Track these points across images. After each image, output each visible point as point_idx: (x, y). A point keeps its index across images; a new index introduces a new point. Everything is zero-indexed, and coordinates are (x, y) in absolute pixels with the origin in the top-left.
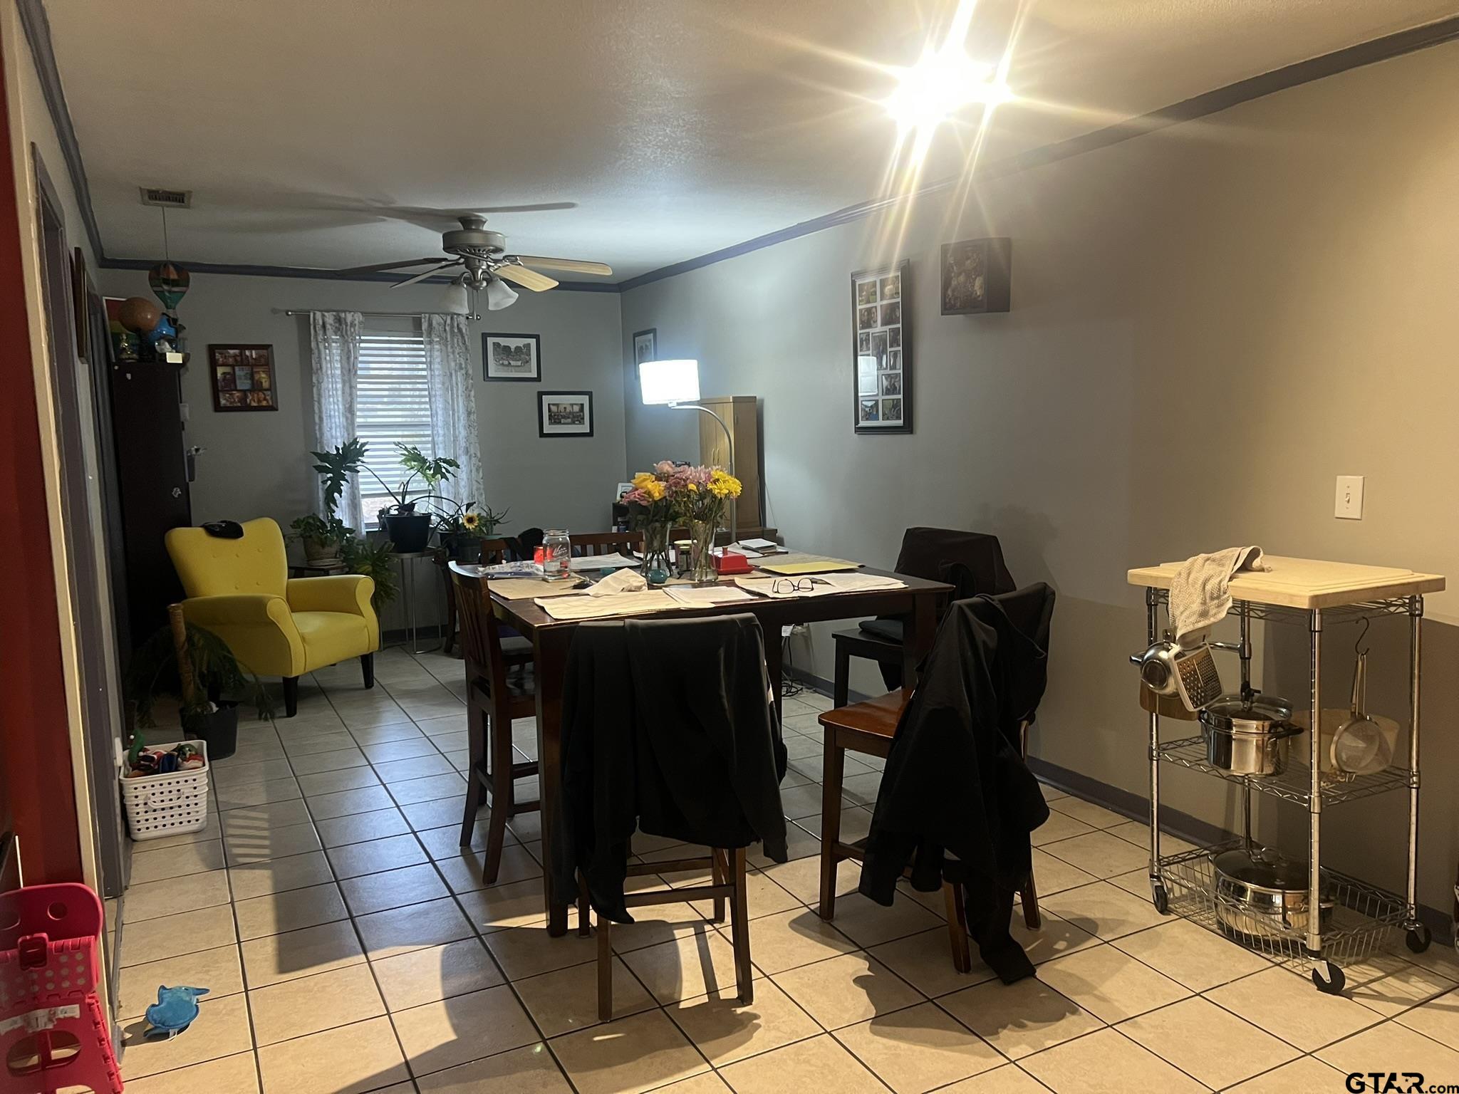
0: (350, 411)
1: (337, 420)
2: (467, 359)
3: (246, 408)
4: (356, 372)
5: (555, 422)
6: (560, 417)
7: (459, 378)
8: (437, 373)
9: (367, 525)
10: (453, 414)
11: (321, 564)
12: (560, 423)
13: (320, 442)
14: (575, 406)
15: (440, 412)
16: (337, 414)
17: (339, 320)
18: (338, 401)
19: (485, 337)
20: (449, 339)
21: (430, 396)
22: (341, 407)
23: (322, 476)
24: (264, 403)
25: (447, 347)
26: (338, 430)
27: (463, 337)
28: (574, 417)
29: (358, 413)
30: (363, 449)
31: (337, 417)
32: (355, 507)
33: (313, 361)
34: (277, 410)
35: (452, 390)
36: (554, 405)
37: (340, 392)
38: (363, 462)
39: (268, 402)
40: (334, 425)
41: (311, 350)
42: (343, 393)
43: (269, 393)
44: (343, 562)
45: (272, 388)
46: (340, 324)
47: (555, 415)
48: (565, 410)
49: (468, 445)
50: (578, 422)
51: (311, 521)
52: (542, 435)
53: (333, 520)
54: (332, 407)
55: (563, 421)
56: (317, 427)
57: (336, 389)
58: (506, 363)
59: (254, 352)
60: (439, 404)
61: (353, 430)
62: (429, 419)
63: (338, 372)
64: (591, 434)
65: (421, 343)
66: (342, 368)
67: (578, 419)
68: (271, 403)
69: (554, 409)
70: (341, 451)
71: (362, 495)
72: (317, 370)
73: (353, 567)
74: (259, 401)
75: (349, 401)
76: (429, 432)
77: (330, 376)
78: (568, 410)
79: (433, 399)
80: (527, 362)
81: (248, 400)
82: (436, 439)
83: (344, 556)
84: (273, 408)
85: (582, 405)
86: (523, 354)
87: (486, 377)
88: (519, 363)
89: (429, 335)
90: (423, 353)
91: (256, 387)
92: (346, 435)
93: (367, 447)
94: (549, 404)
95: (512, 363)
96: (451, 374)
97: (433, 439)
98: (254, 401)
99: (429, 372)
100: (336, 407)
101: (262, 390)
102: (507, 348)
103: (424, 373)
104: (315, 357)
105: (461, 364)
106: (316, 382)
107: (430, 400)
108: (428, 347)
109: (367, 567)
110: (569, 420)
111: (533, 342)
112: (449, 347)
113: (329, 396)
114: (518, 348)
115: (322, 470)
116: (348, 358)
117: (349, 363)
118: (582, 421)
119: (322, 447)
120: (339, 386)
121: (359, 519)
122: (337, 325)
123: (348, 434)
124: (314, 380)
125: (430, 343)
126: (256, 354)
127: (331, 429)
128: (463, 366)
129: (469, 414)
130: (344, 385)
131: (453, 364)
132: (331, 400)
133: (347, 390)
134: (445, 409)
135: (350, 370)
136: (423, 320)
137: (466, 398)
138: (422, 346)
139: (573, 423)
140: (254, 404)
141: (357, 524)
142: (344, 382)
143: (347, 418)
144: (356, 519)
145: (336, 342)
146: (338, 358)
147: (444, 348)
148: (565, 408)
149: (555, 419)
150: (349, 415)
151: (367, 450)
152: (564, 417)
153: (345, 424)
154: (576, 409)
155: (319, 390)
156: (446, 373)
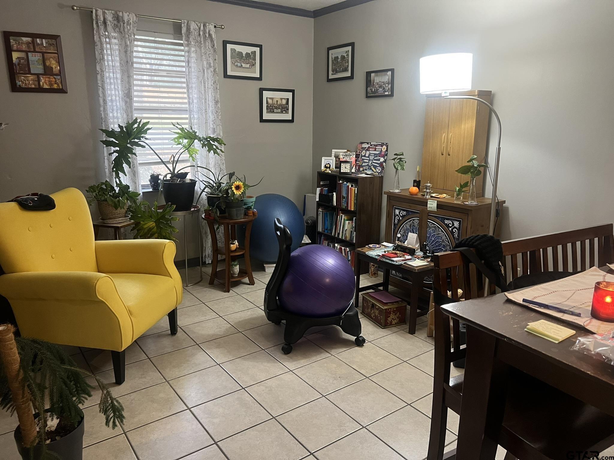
0: (128, 96)
1: (118, 104)
2: (215, 60)
3: (40, 90)
4: (132, 65)
5: (270, 111)
6: (274, 108)
7: (209, 74)
8: (193, 70)
9: (144, 187)
10: (205, 102)
11: (115, 222)
12: (273, 112)
13: (105, 121)
14: (283, 100)
15: (195, 101)
16: (118, 98)
17: (117, 18)
18: (118, 87)
19: (225, 43)
20: (202, 42)
21: (188, 88)
22: (120, 92)
23: (107, 149)
24: (55, 86)
25: (200, 48)
26: (119, 111)
27: (212, 41)
28: (282, 108)
29: (135, 99)
30: (145, 128)
31: (118, 101)
32: (134, 174)
33: (96, 53)
34: (67, 93)
35: (204, 83)
36: (270, 98)
37: (119, 81)
38: (146, 139)
39: (58, 85)
40: (115, 107)
41: (94, 43)
42: (122, 81)
43: (59, 77)
44: (130, 219)
45: (61, 73)
46: (118, 22)
47: (270, 106)
48: (277, 103)
49: (215, 127)
50: (285, 112)
51: (104, 187)
52: (262, 120)
53: (120, 185)
54: (113, 92)
55: (275, 110)
56: (102, 109)
57: (117, 78)
58: (239, 64)
59: (44, 40)
60: (195, 95)
61: (132, 112)
62: (187, 106)
63: (118, 64)
64: (292, 121)
65: (181, 45)
66: (121, 60)
67: (284, 109)
68: (61, 87)
69: (270, 101)
70: (124, 129)
71: (140, 164)
72: (100, 60)
73: (140, 223)
74: (51, 84)
75: (127, 88)
76: (187, 116)
77: (111, 68)
78: (279, 103)
79: (190, 91)
80: (254, 65)
81: (41, 83)
82: (192, 121)
83: (131, 214)
84: (62, 91)
85: (288, 99)
86: (251, 59)
87: (226, 76)
88: (248, 66)
89: (188, 40)
90: (183, 53)
91: (48, 71)
92: (125, 116)
93: (149, 126)
94: (267, 98)
95: (244, 65)
96: (204, 71)
97: (190, 120)
98: (46, 84)
99: (187, 69)
100: (117, 93)
101: (53, 75)
102: (240, 54)
103: (184, 69)
104: (98, 48)
105: (210, 63)
106: (100, 71)
107: (188, 91)
108: (186, 48)
109: (152, 223)
110: (279, 110)
111: (257, 50)
112: (202, 48)
113: (111, 83)
114: (247, 54)
115: (109, 144)
116: (126, 52)
117: (126, 56)
118: (287, 111)
119: (107, 125)
120: (119, 76)
121: (137, 183)
122: (116, 22)
123: (128, 115)
124: (98, 68)
125: (188, 45)
126: (46, 43)
127: (113, 110)
128: (212, 65)
129: (217, 102)
130: (122, 76)
131: (205, 63)
132: (113, 86)
133: (126, 78)
134: (199, 98)
135: (127, 62)
136: (183, 25)
137: (214, 90)
138: (182, 48)
139: (282, 112)
140: (46, 86)
141: (136, 187)
142: (123, 72)
143: (126, 102)
144: (135, 183)
145: (115, 38)
146: (117, 53)
147: (198, 50)
148: (277, 101)
149: (271, 109)
150: (128, 100)
151: (149, 129)
152: (276, 108)
153: (124, 107)
154: (284, 102)
155: (102, 77)
156: (200, 69)
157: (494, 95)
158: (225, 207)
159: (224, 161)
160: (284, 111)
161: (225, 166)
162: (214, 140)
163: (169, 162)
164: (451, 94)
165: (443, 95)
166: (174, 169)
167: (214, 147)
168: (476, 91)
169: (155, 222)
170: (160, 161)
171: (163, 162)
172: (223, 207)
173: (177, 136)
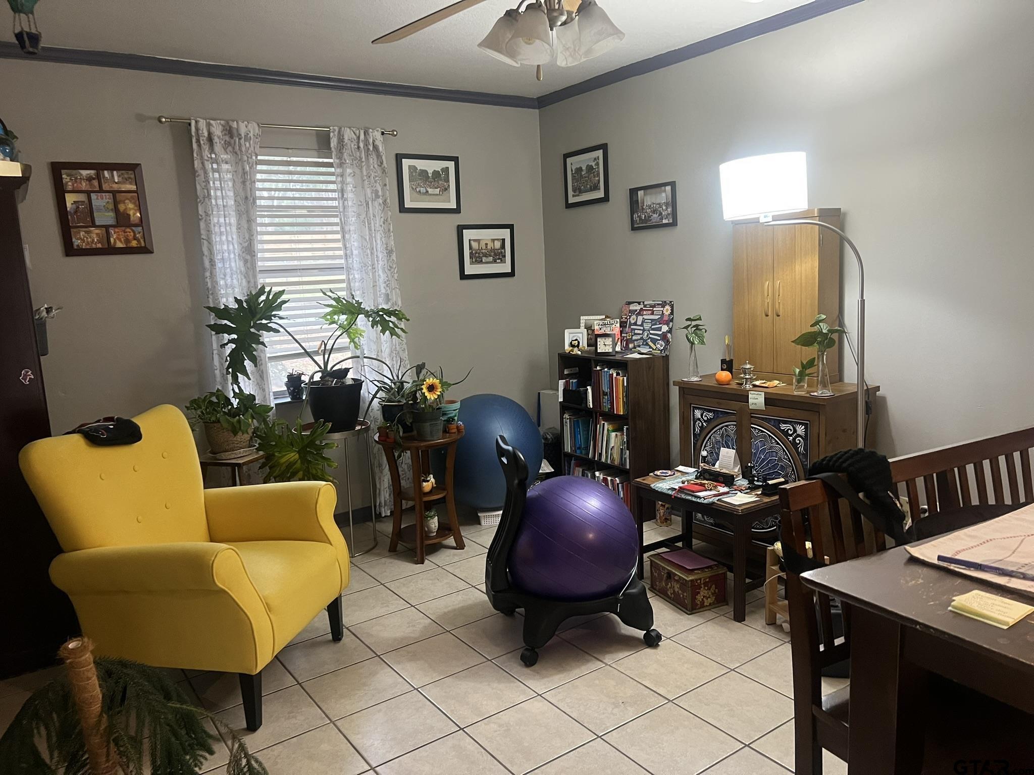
0: (249, 251)
1: (233, 264)
2: (385, 185)
3: (109, 250)
4: (254, 202)
5: (476, 261)
6: (481, 255)
7: (376, 207)
8: (350, 203)
9: (277, 395)
10: (372, 253)
11: (233, 456)
12: (481, 262)
13: (212, 294)
14: (496, 242)
15: (355, 252)
16: (232, 256)
17: (229, 132)
18: (233, 239)
19: (399, 158)
20: (363, 160)
21: (343, 232)
22: (236, 246)
23: (218, 338)
24: (134, 243)
25: (361, 169)
26: (235, 276)
27: (379, 156)
28: (495, 254)
29: (259, 255)
30: (279, 301)
31: (233, 260)
32: (262, 377)
33: (198, 187)
34: (153, 253)
35: (369, 224)
36: (475, 240)
37: (234, 229)
38: (281, 318)
39: (139, 241)
40: (228, 270)
41: (194, 172)
42: (238, 228)
43: (140, 229)
44: (258, 450)
45: (142, 222)
46: (232, 137)
47: (476, 253)
48: (486, 247)
49: (389, 292)
50: (499, 261)
51: (214, 399)
52: (463, 276)
53: (240, 395)
54: (225, 247)
55: (484, 259)
56: (208, 274)
57: (230, 224)
58: (423, 190)
59: (115, 173)
60: (354, 242)
61: (255, 276)
62: (343, 261)
63: (231, 202)
64: (512, 274)
65: (330, 165)
66: (236, 195)
67: (498, 256)
68: (143, 244)
69: (475, 245)
70: (245, 305)
71: (270, 358)
72: (204, 198)
73: (274, 455)
74: (127, 241)
75: (247, 238)
76: (343, 277)
77: (222, 208)
78: (489, 247)
79: (347, 236)
80: (446, 189)
81: (112, 240)
82: (352, 285)
83: (259, 441)
84: (145, 250)
85: (504, 240)
86: (441, 180)
87: (403, 209)
88: (437, 191)
89: (340, 158)
90: (333, 178)
91: (122, 220)
92: (244, 283)
93: (284, 297)
94: (470, 240)
95: (430, 191)
96: (367, 204)
97: (349, 283)
98: (120, 241)
99: (341, 202)
100: (231, 247)
101: (130, 225)
102: (424, 173)
103: (335, 203)
104: (200, 179)
105: (377, 191)
106: (204, 215)
107: (344, 237)
108: (339, 170)
109: (292, 454)
110: (491, 259)
111: (451, 165)
112: (364, 168)
113: (221, 233)
114: (436, 173)
115: (220, 329)
116: (244, 182)
117: (244, 189)
118: (503, 259)
119: (216, 299)
120: (233, 220)
121: (267, 390)
122: (227, 138)
123: (249, 282)
124: (201, 211)
125: (341, 165)
126: (119, 176)
127: (225, 275)
128: (380, 193)
129: (390, 253)
130: (239, 220)
131: (369, 191)
132: (224, 238)
133: (244, 224)
134: (362, 248)
135: (246, 198)
136: (332, 134)
137: (385, 232)
138: (332, 170)
139: (495, 261)
140: (119, 245)
141: (265, 397)
142: (239, 214)
143: (246, 261)
144: (264, 390)
145: (227, 163)
146: (230, 184)
147: (357, 171)
148: (486, 244)
149: (477, 258)
150: (248, 257)
151: (284, 302)
152: (486, 255)
153: (243, 269)
154: (498, 245)
155: (208, 224)
156: (361, 202)
157: (845, 214)
158: (411, 421)
159: (405, 346)
160: (499, 259)
161: (407, 353)
162: (390, 313)
163: (316, 353)
164: (775, 218)
165: (762, 220)
166: (326, 364)
167: (391, 325)
168: (816, 209)
169: (299, 452)
170: (303, 351)
171: (307, 354)
172: (409, 421)
173: (329, 310)
